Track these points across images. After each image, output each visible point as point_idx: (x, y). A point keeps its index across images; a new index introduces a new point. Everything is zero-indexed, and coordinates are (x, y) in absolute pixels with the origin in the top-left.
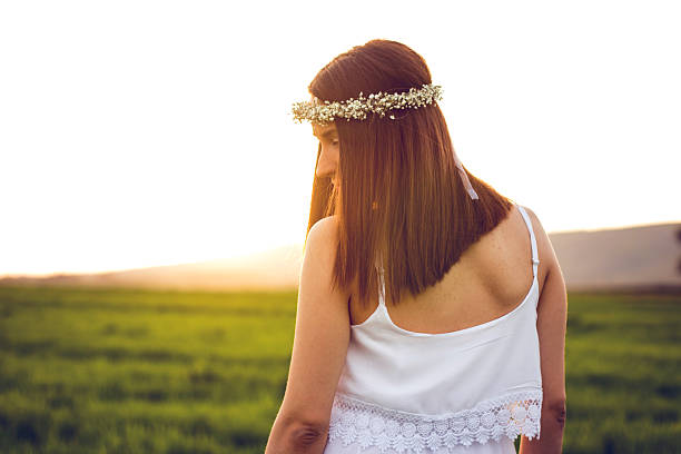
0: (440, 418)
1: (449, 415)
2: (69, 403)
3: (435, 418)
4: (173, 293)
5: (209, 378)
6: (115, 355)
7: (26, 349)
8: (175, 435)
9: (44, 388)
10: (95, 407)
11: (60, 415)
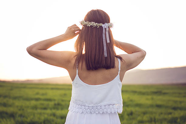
0: (90, 106)
1: (92, 105)
2: (23, 110)
3: (89, 105)
4: (57, 85)
5: (59, 104)
6: (37, 100)
7: (15, 98)
8: (46, 116)
9: (17, 107)
10: (29, 111)
11: (20, 112)
